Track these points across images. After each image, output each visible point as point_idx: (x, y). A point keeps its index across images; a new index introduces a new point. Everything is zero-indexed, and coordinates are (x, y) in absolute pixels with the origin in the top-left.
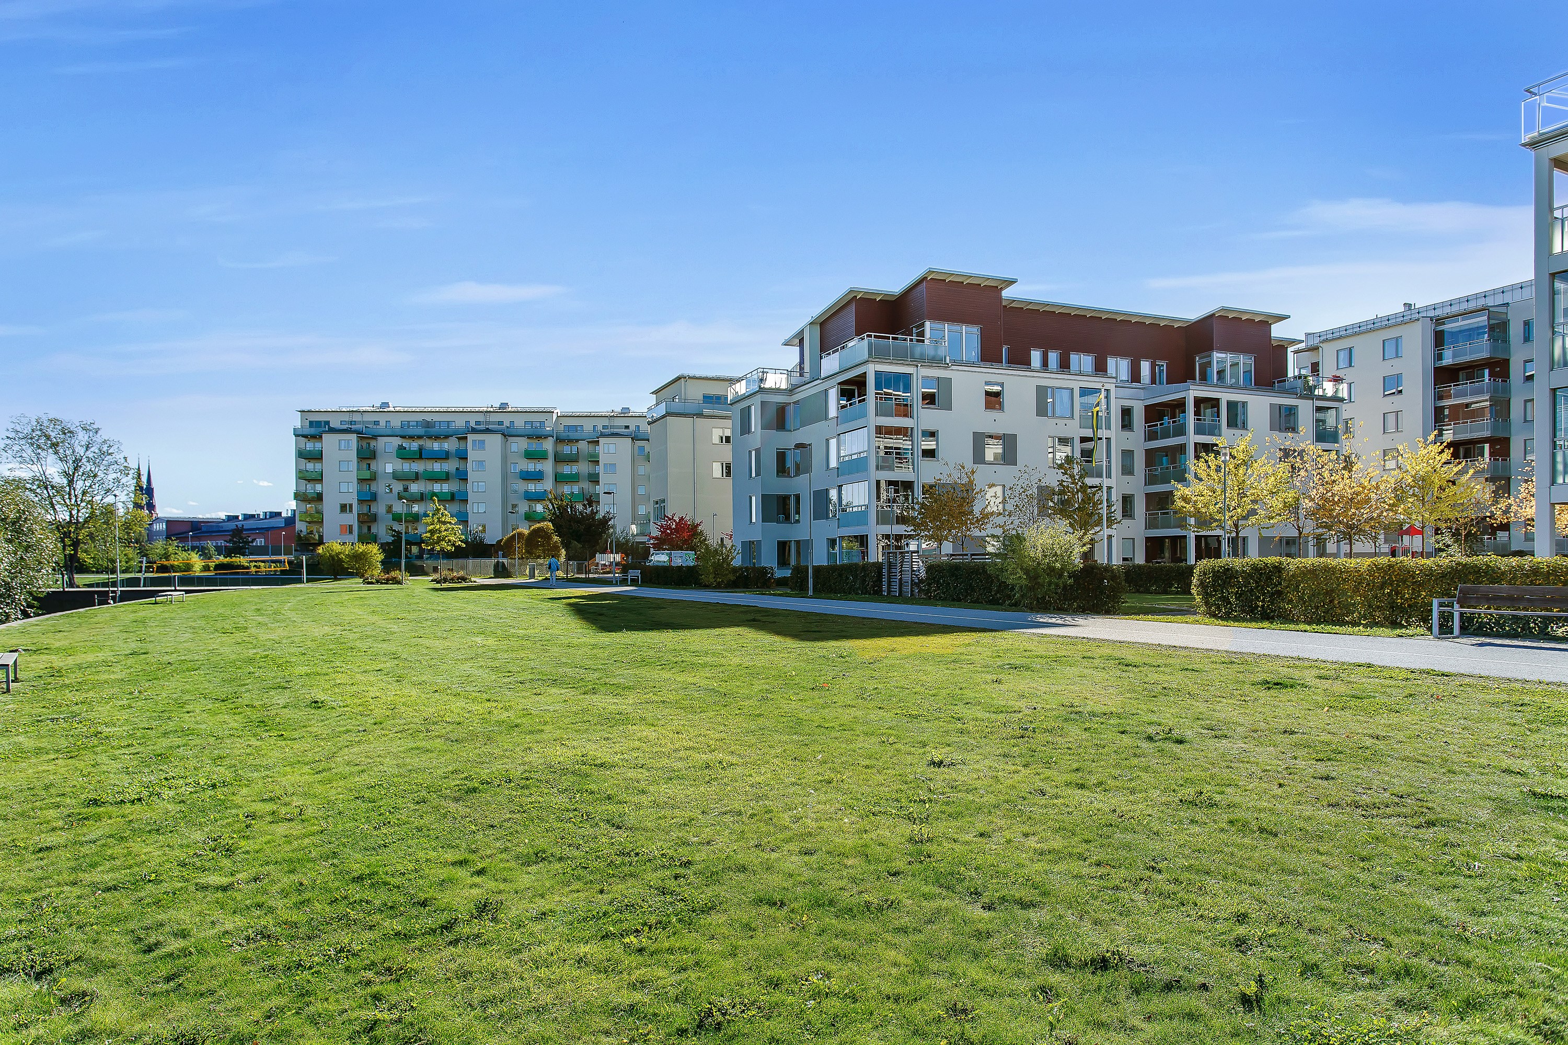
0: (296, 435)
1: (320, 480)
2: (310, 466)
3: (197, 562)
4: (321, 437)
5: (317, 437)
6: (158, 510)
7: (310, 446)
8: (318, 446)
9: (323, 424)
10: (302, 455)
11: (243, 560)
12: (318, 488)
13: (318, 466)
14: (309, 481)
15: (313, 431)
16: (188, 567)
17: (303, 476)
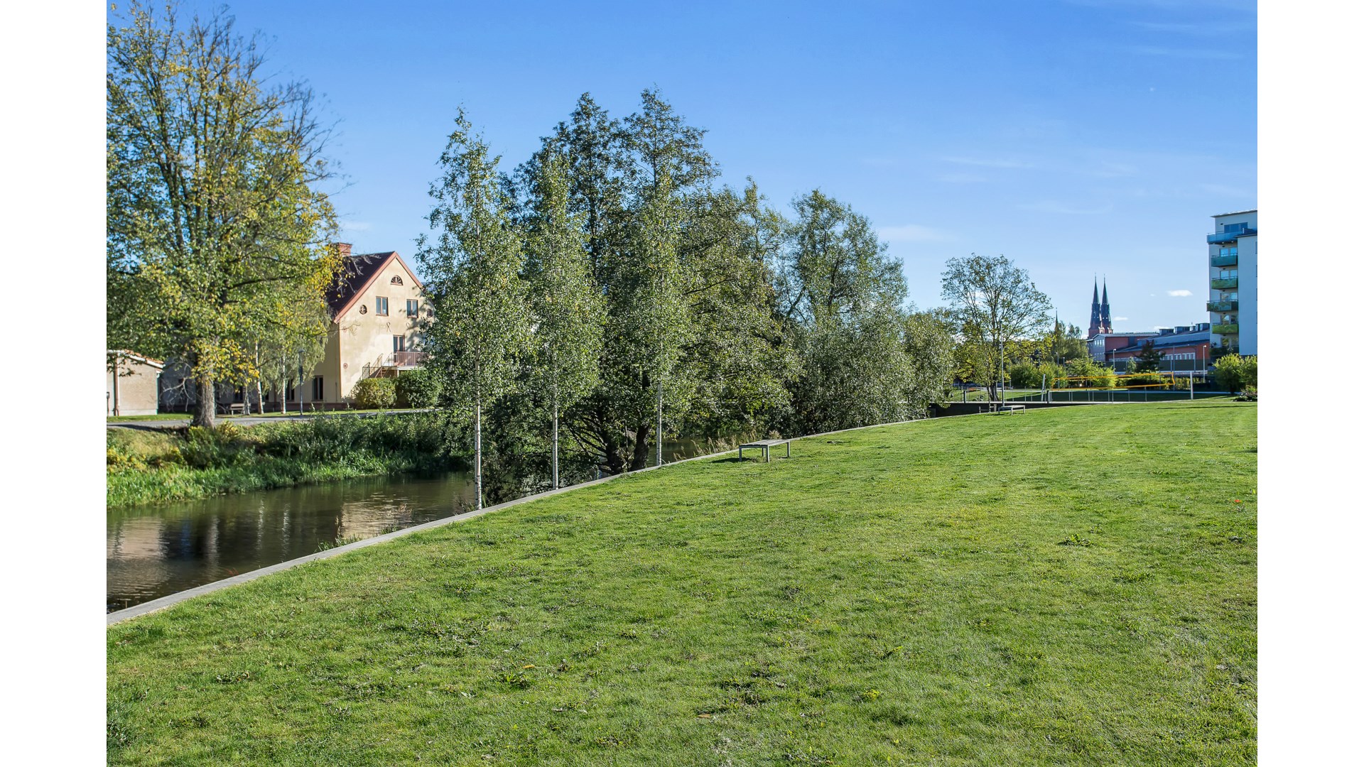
0: (1210, 243)
1: (1235, 288)
2: (1225, 274)
3: (1112, 376)
4: (1236, 242)
5: (1232, 242)
6: (1113, 326)
7: (1225, 252)
8: (1233, 251)
9: (1240, 226)
10: (1216, 263)
11: (1156, 375)
12: (1234, 297)
13: (1233, 273)
14: (1224, 289)
15: (1228, 236)
16: (1104, 383)
17: (1217, 285)
